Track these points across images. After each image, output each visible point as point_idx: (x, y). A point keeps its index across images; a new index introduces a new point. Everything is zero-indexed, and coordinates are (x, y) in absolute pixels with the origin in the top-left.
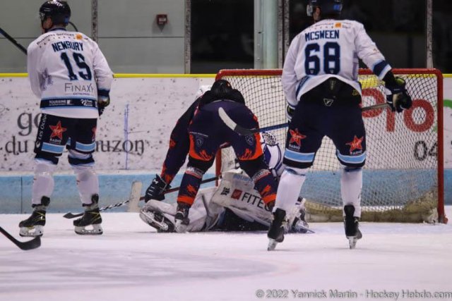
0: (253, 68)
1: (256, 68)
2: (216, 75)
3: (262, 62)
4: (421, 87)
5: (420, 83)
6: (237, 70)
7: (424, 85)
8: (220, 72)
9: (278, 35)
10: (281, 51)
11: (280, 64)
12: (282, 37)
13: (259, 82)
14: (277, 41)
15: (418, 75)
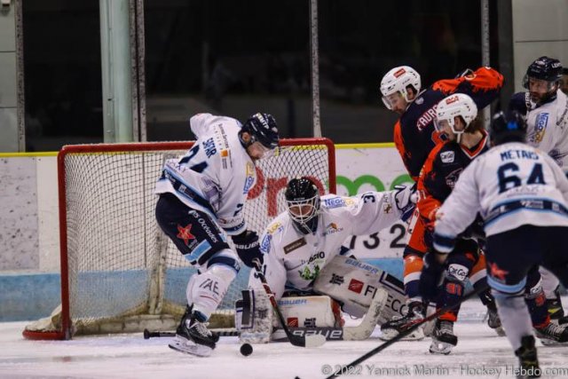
0: (103, 142)
1: (106, 143)
2: (57, 153)
3: (113, 136)
4: (310, 161)
5: (308, 156)
7: (313, 158)
8: (63, 149)
9: (132, 103)
10: (137, 122)
11: (136, 137)
14: (131, 109)
15: (304, 147)
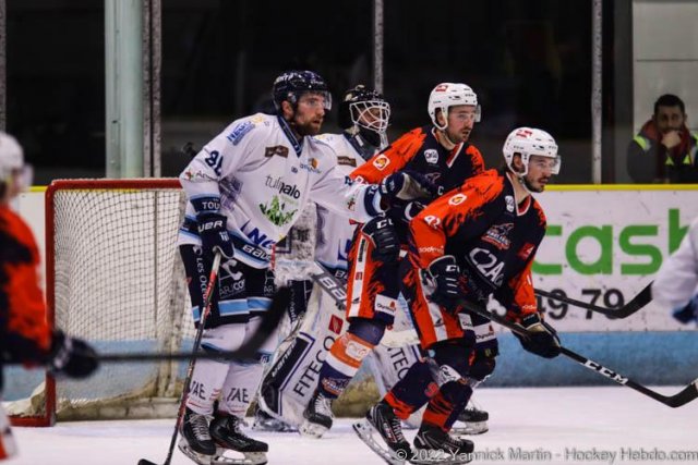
0: (104, 176)
1: (109, 178)
2: (45, 188)
3: (118, 168)
6: (81, 180)
8: (53, 184)
9: (143, 127)
10: (148, 151)
11: (147, 171)
12: (149, 128)
13: (117, 198)
14: (142, 134)
